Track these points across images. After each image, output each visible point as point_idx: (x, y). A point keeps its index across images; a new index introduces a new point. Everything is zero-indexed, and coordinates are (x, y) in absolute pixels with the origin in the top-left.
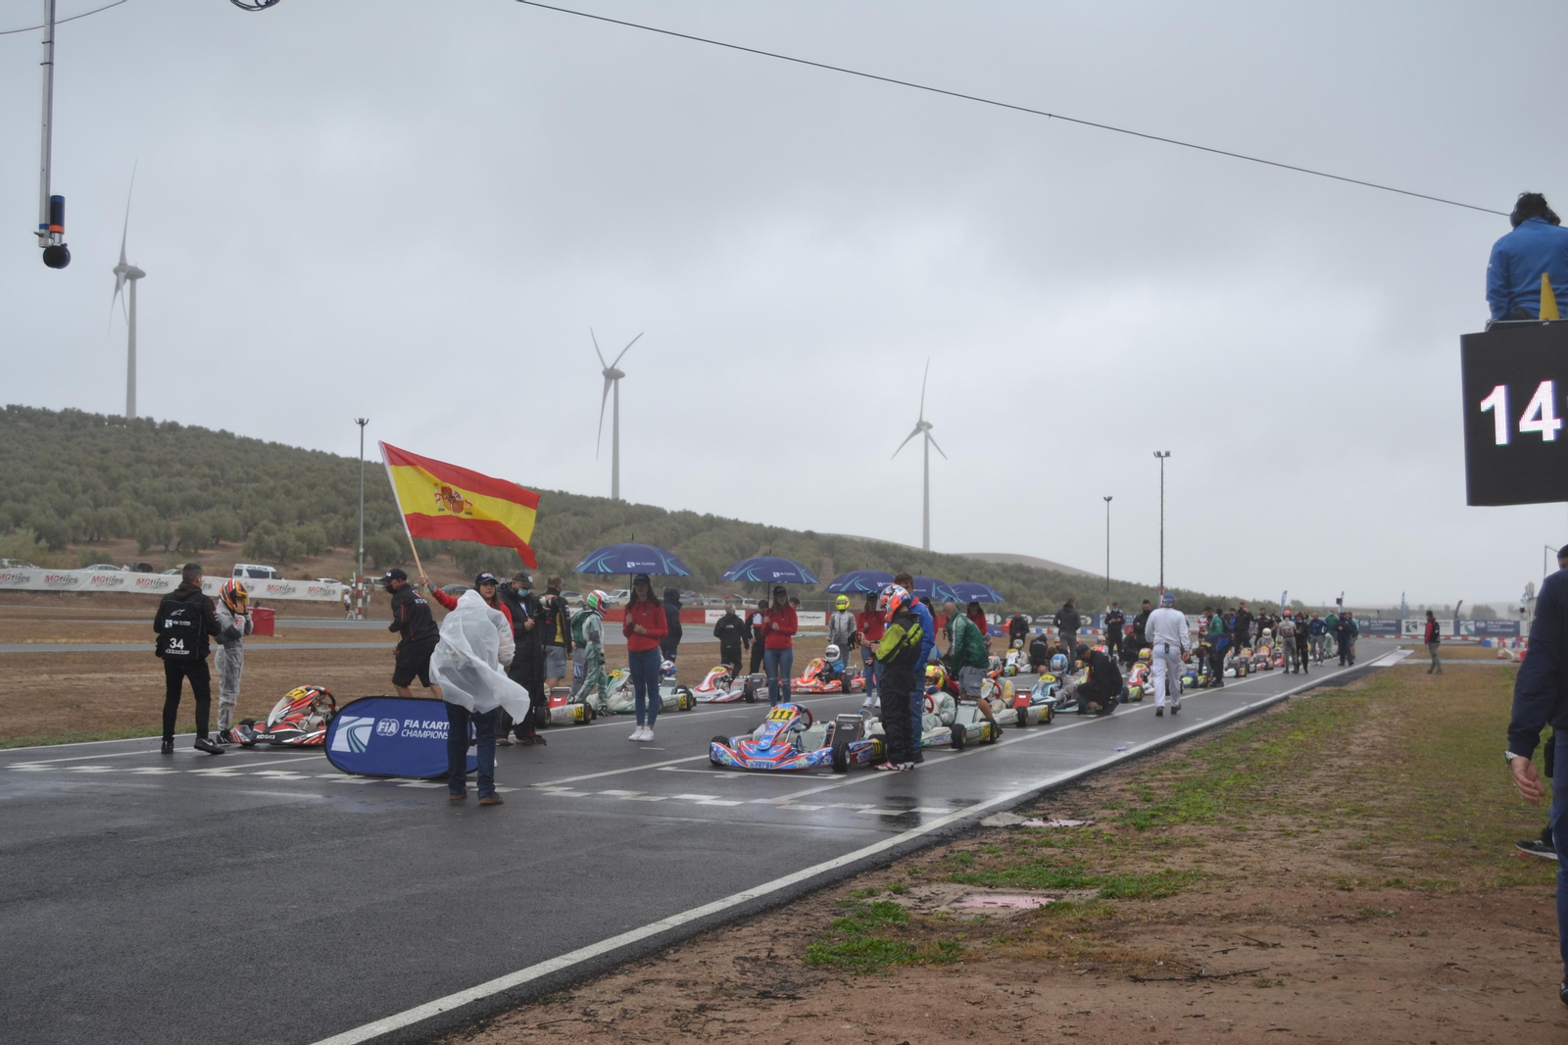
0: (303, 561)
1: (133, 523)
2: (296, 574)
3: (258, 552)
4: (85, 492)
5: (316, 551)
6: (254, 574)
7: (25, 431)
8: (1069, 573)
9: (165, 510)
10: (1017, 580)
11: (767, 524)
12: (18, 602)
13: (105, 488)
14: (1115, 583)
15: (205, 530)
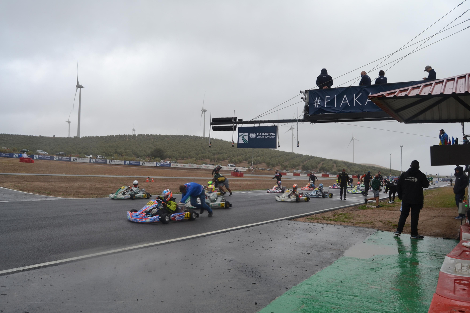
0: (239, 164)
1: (209, 156)
2: (237, 166)
3: (231, 162)
4: (200, 150)
5: (241, 162)
6: (231, 166)
7: (187, 139)
8: (383, 168)
9: (214, 154)
10: (372, 169)
11: (322, 158)
12: (192, 170)
13: (203, 150)
14: (392, 170)
15: (221, 158)
